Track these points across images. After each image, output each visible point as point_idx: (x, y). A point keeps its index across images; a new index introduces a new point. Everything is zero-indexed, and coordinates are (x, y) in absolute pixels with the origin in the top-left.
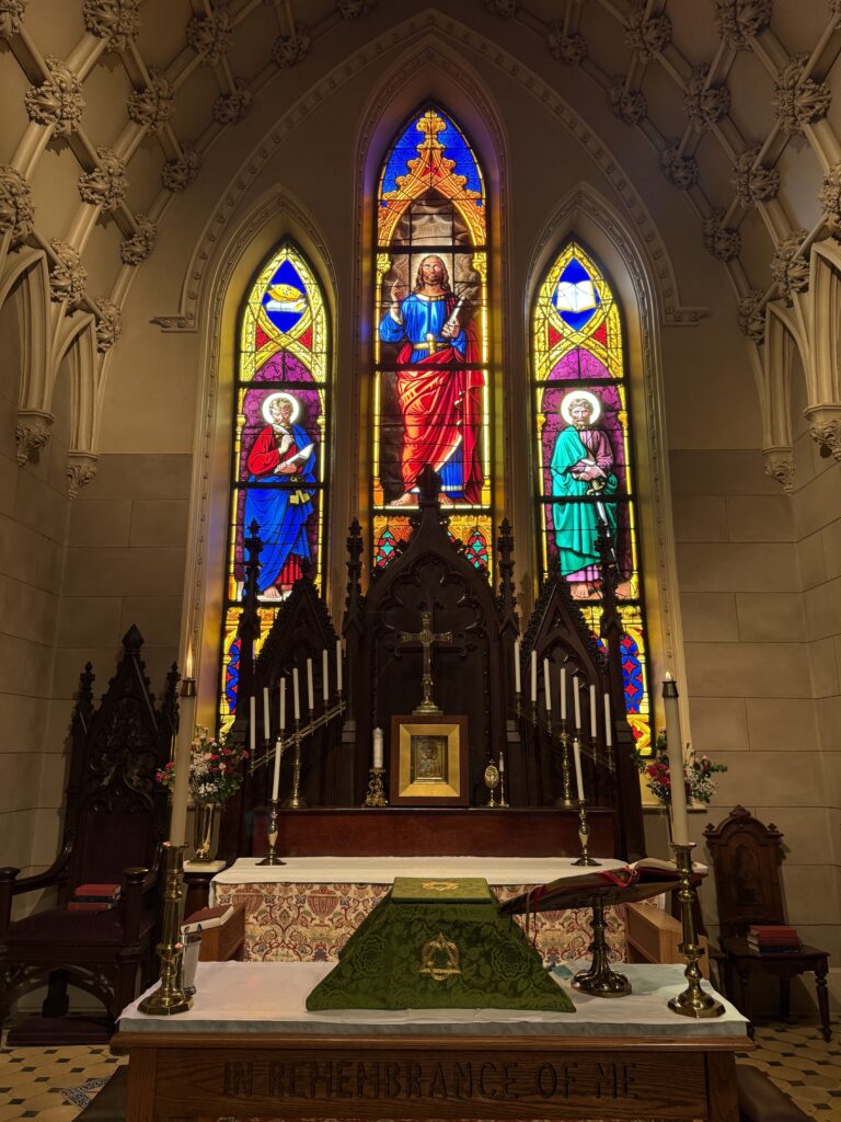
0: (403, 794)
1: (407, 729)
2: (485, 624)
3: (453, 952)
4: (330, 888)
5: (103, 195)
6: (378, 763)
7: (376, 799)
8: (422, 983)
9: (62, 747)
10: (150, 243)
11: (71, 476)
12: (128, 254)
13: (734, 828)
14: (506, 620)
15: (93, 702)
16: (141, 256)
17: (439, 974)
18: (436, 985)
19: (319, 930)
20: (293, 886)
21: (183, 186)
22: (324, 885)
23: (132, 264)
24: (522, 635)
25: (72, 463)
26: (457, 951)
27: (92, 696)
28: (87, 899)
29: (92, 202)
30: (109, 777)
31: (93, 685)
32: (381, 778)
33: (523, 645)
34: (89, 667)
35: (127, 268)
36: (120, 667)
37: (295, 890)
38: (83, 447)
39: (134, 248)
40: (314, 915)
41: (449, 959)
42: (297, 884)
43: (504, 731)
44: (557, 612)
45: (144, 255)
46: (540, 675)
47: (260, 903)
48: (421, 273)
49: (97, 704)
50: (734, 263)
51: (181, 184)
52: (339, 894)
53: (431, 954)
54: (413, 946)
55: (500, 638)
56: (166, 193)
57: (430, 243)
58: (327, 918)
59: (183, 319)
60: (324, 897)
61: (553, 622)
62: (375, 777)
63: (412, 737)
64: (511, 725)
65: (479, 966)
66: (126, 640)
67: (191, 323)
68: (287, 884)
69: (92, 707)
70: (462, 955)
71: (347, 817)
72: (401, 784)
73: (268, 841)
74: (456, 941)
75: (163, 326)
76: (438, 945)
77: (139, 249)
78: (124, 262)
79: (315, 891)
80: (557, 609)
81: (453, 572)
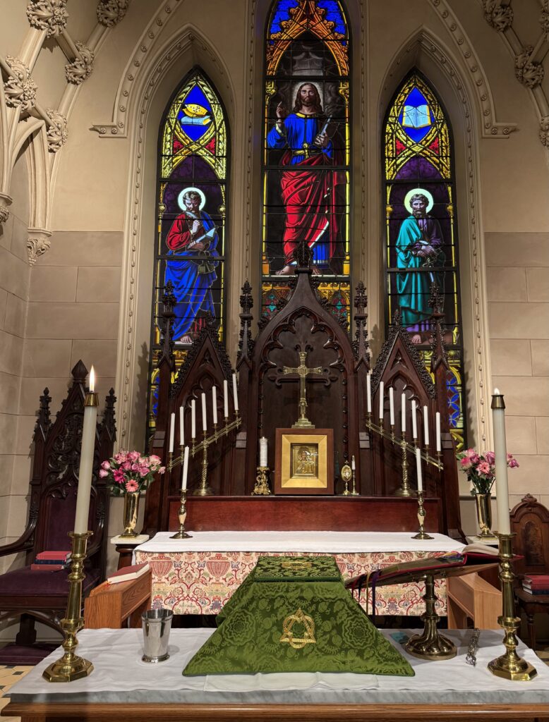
0: (284, 486)
1: (287, 438)
2: (344, 362)
3: (310, 625)
4: (224, 555)
5: (47, 22)
6: (264, 462)
7: (262, 489)
8: (282, 650)
9: (28, 451)
10: (89, 67)
11: (30, 247)
12: (72, 75)
13: (525, 510)
14: (360, 359)
15: (50, 417)
16: (82, 77)
17: (297, 643)
18: (294, 652)
19: (215, 587)
20: (196, 554)
21: (114, 22)
22: (219, 554)
23: (75, 83)
24: (372, 370)
25: (31, 237)
26: (313, 624)
27: (49, 413)
28: (46, 562)
29: (39, 28)
30: (64, 473)
31: (50, 404)
32: (265, 474)
33: (372, 376)
34: (46, 392)
35: (71, 86)
36: (70, 391)
37: (197, 558)
38: (39, 226)
39: (75, 70)
40: (211, 576)
41: (306, 630)
42: (199, 552)
43: (358, 440)
44: (399, 353)
45: (84, 76)
46: (386, 399)
47: (171, 567)
48: (299, 96)
49: (53, 419)
50: (538, 90)
51: (113, 20)
52: (230, 559)
53: (290, 626)
54: (275, 619)
55: (355, 372)
56: (101, 28)
57: (306, 73)
58: (221, 578)
59: (115, 127)
60: (218, 562)
61: (396, 360)
62: (262, 473)
63: (291, 444)
64: (363, 436)
65: (331, 637)
66: (74, 372)
67: (122, 130)
68: (190, 553)
69: (50, 421)
70: (317, 628)
71: (239, 502)
72: (283, 478)
73: (179, 521)
74: (313, 614)
75: (100, 133)
76: (298, 619)
77: (80, 71)
78: (69, 82)
79: (212, 558)
80: (399, 350)
81: (321, 323)
